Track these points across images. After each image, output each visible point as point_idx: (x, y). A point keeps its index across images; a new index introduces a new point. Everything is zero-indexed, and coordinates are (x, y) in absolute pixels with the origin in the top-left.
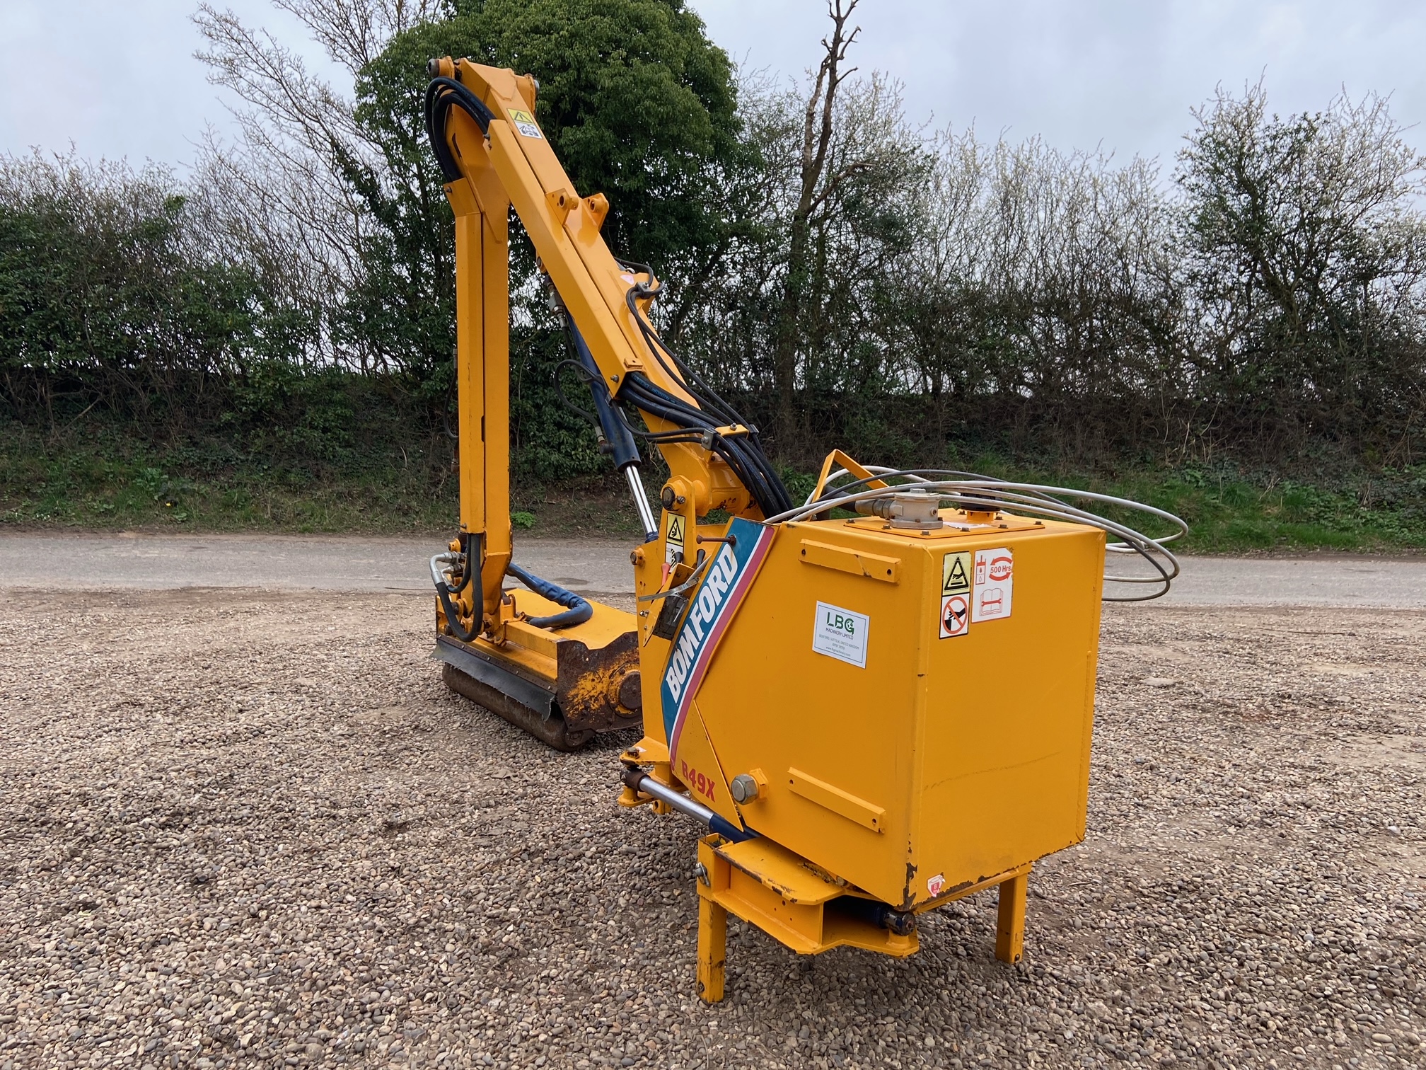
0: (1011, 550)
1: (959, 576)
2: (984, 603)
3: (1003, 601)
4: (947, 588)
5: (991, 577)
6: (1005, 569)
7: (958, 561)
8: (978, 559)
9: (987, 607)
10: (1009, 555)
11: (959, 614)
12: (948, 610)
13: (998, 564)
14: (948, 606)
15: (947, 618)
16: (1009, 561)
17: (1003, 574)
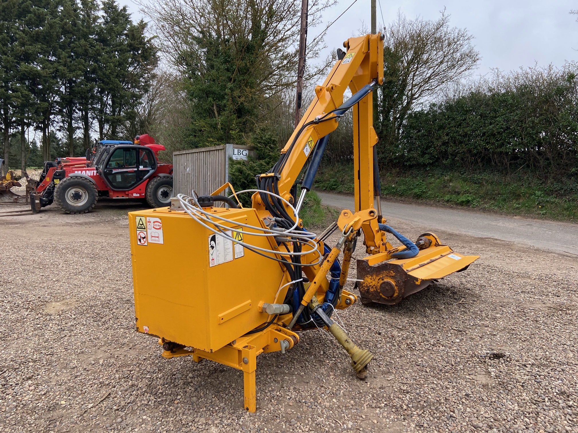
0: (161, 219)
1: (142, 225)
2: (152, 237)
3: (160, 237)
4: (138, 228)
5: (153, 227)
6: (159, 226)
7: (141, 219)
8: (148, 220)
9: (153, 238)
10: (160, 221)
11: (144, 238)
12: (139, 236)
13: (156, 223)
14: (139, 234)
15: (139, 238)
16: (161, 223)
17: (158, 227)
